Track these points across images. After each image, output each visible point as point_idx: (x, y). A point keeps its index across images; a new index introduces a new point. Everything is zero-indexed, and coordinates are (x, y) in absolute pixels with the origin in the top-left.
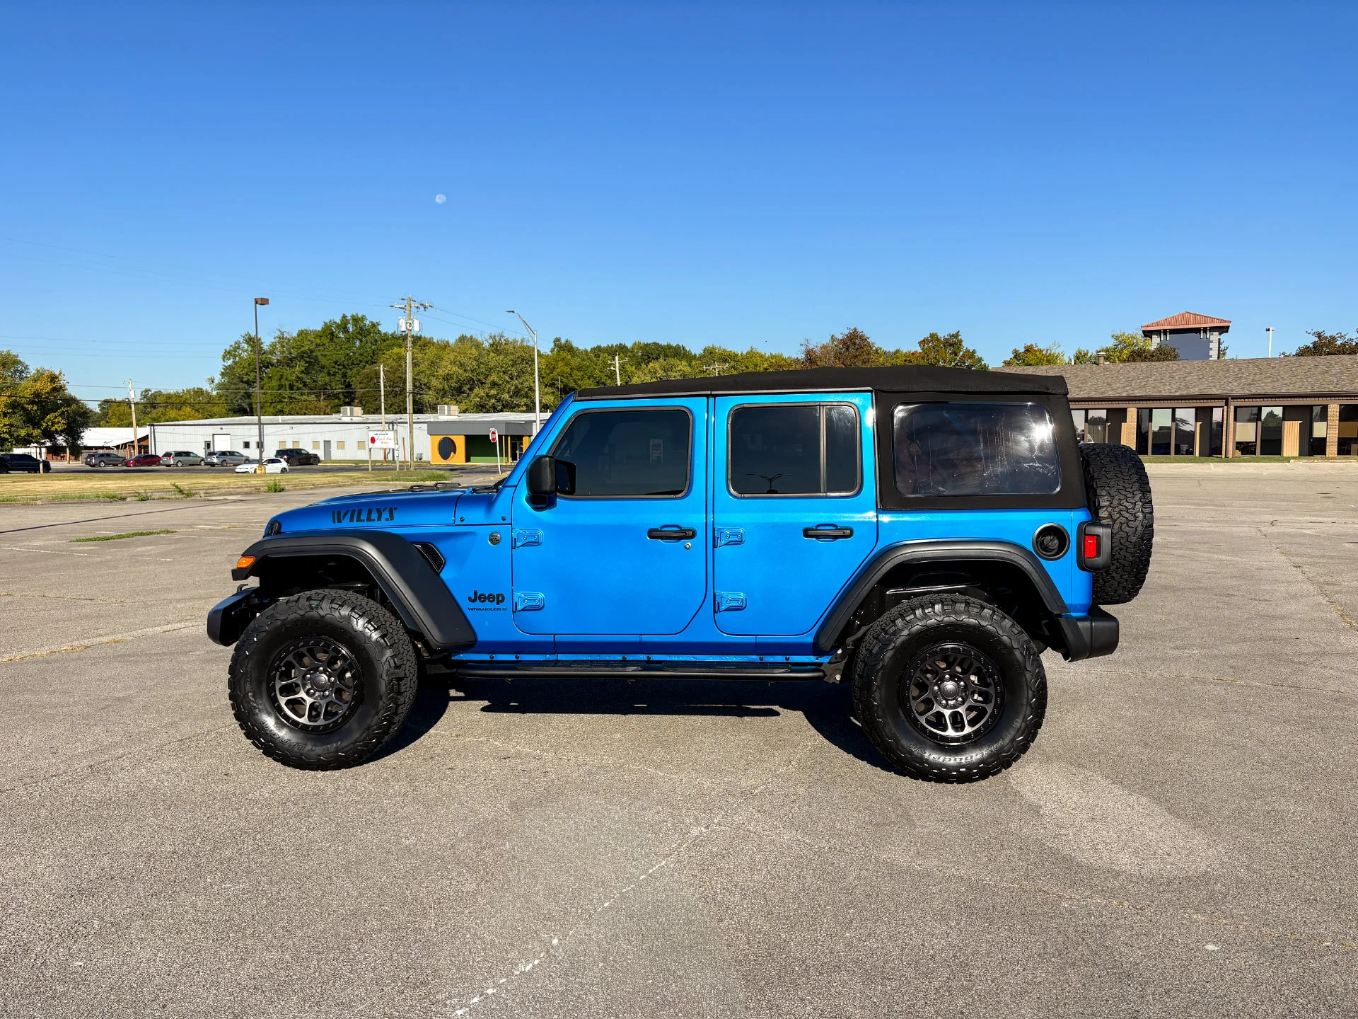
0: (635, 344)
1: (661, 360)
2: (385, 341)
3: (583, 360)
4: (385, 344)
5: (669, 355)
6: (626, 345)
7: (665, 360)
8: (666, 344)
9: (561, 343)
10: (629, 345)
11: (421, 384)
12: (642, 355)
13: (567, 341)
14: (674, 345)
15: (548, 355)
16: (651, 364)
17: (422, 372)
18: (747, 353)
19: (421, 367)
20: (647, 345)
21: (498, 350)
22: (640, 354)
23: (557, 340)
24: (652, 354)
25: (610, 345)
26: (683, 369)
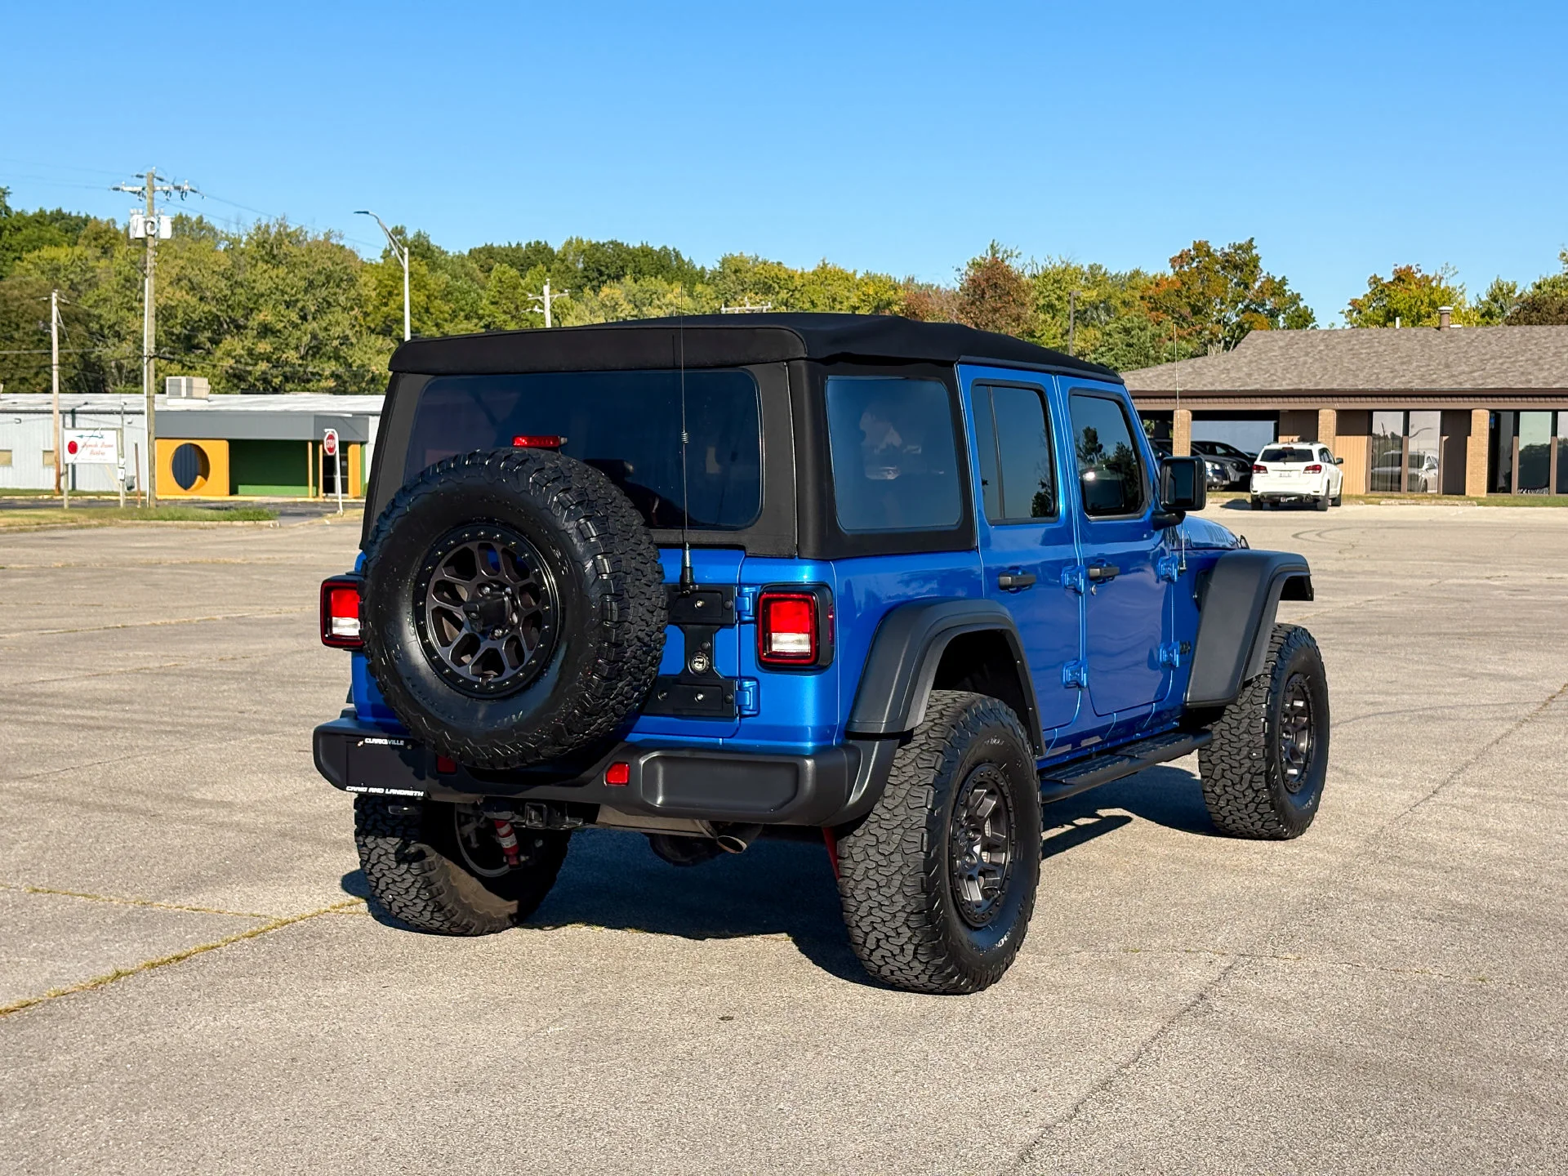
0: (570, 243)
1: (628, 280)
2: (19, 229)
3: (455, 277)
4: (19, 237)
5: (645, 268)
6: (550, 245)
7: (636, 282)
8: (638, 245)
9: (405, 238)
10: (557, 246)
11: (102, 327)
12: (585, 269)
13: (419, 235)
14: (657, 248)
15: (377, 266)
16: (606, 290)
17: (105, 300)
18: (814, 273)
19: (102, 291)
20: (596, 247)
21: (274, 257)
22: (581, 266)
23: (399, 231)
24: (607, 268)
25: (514, 245)
26: (675, 301)
